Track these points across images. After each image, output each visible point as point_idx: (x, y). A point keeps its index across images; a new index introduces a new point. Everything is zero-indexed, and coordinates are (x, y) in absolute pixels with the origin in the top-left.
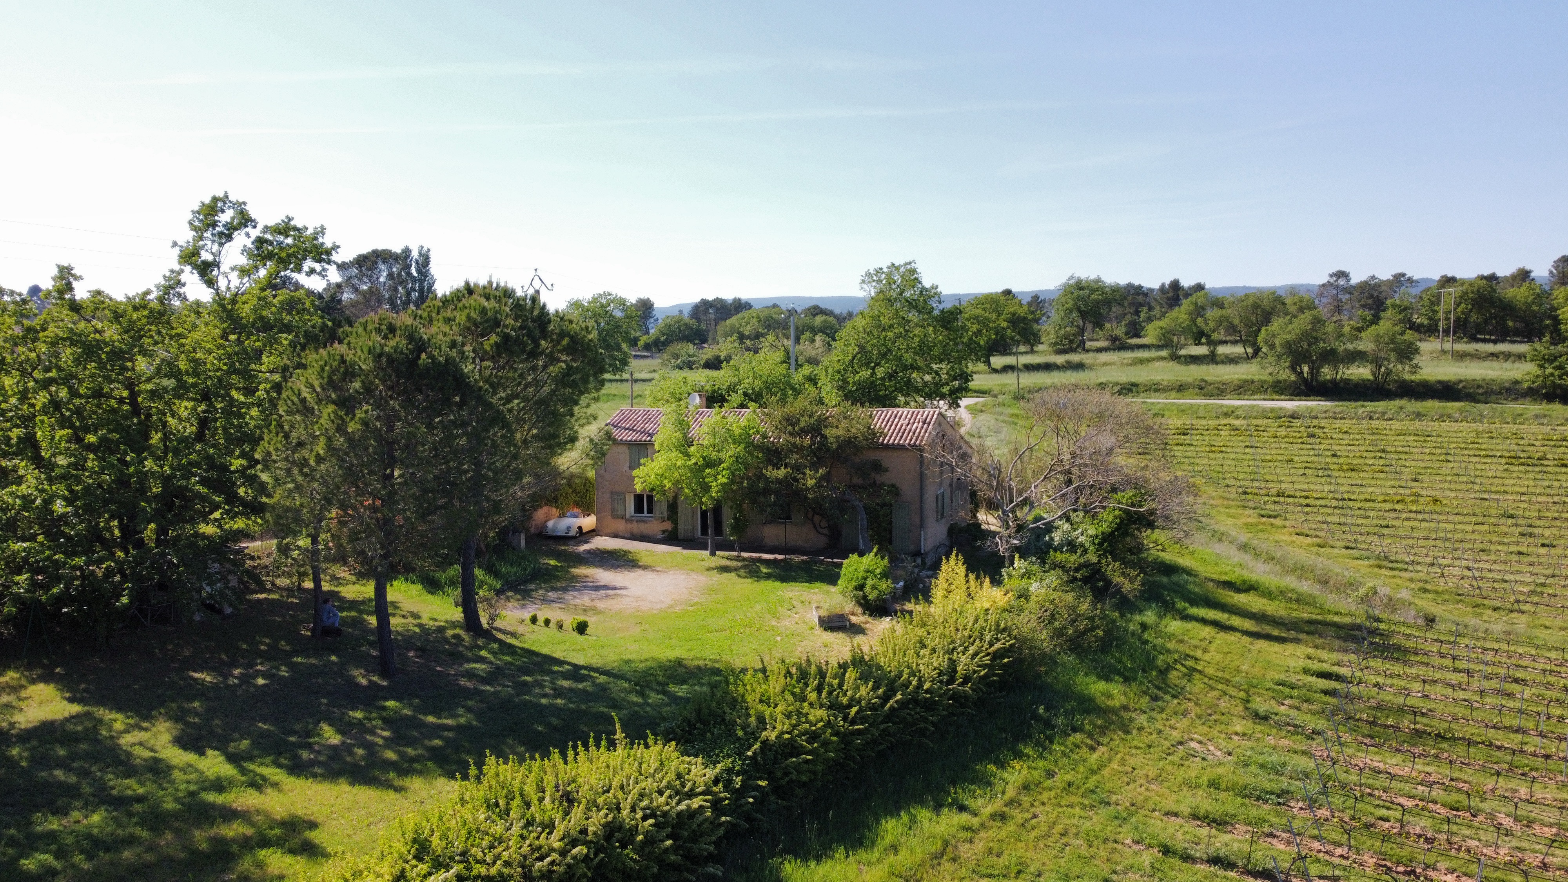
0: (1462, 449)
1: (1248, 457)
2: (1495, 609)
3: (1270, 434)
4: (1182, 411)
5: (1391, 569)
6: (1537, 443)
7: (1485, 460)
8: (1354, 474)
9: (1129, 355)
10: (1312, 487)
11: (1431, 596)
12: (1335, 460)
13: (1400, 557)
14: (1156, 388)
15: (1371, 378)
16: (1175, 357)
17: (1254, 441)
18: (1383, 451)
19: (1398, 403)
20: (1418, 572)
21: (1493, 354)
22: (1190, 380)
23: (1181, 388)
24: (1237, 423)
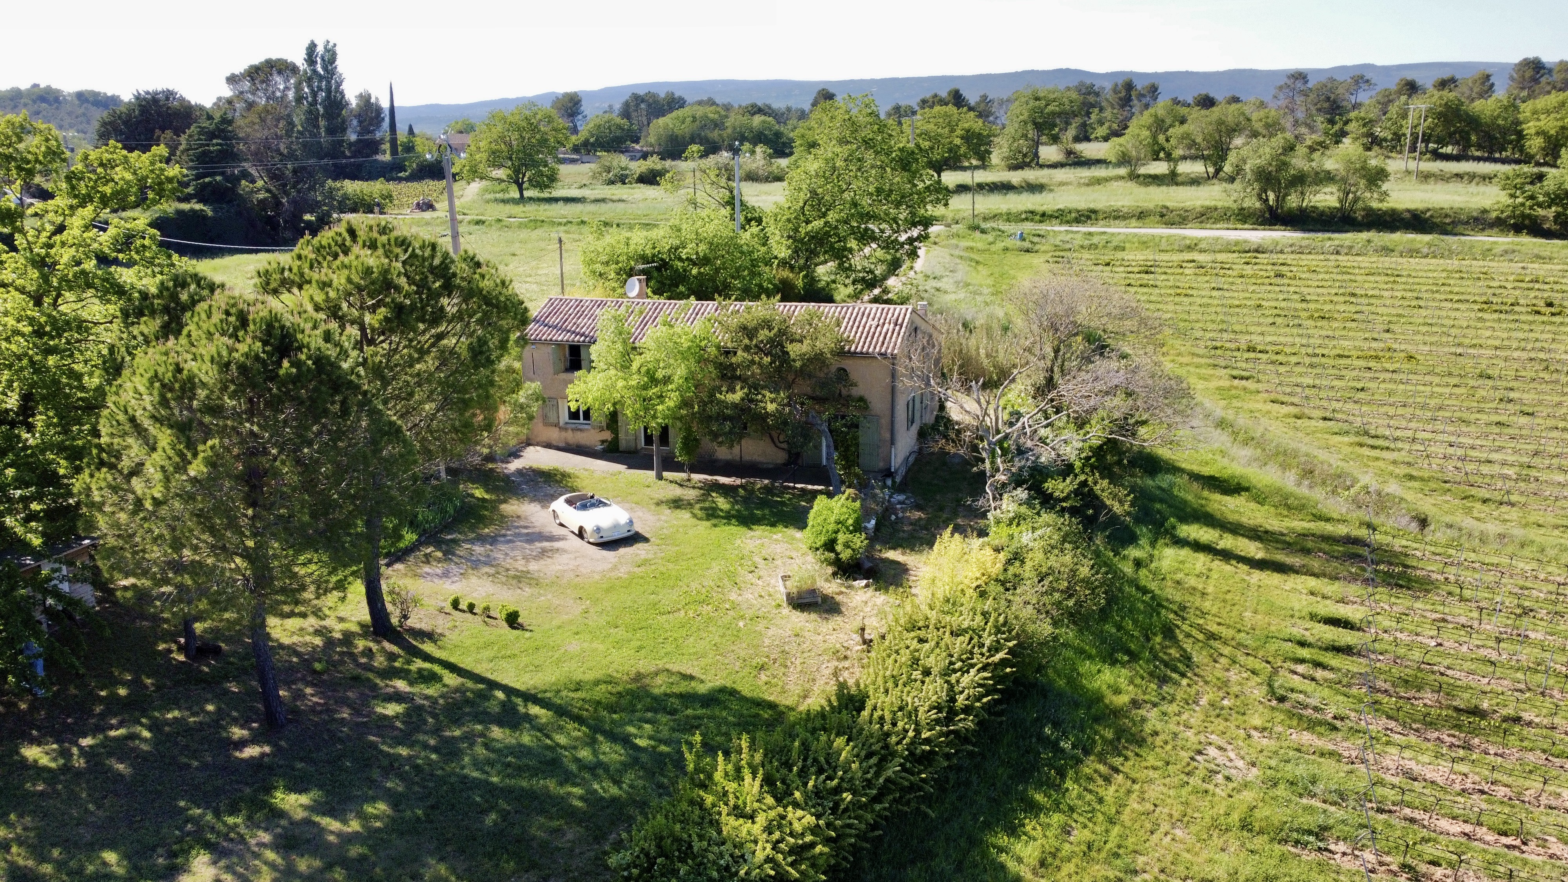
0: (1433, 292)
1: (1216, 302)
2: (1485, 501)
3: (1235, 273)
4: (1144, 244)
5: (1373, 447)
6: (1509, 285)
7: (1456, 306)
8: (1324, 323)
9: (1085, 173)
10: (1282, 339)
11: (1416, 484)
12: (1304, 305)
13: (1381, 431)
14: (1116, 216)
15: (1338, 205)
16: (1134, 177)
17: (1221, 282)
18: (1353, 295)
19: (1364, 235)
20: (1400, 450)
21: (1459, 176)
22: (1151, 206)
23: (1141, 215)
24: (1201, 258)
